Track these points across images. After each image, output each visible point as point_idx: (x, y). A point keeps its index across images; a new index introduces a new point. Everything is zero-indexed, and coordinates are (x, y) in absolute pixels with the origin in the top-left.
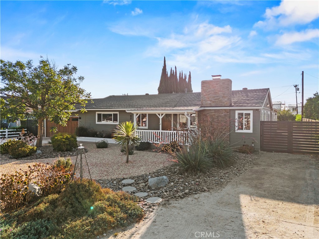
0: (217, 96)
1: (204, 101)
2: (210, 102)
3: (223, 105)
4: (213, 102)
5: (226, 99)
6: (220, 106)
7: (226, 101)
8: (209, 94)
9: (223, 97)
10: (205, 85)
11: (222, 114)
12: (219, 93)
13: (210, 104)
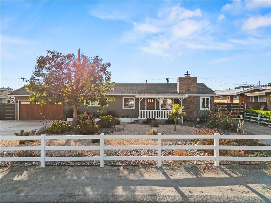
0: (190, 88)
1: (181, 90)
2: (185, 91)
3: (194, 93)
4: (187, 91)
5: (195, 90)
6: (191, 93)
7: (195, 91)
8: (184, 86)
9: (193, 88)
10: (182, 80)
11: (193, 98)
12: (191, 85)
13: (185, 92)
